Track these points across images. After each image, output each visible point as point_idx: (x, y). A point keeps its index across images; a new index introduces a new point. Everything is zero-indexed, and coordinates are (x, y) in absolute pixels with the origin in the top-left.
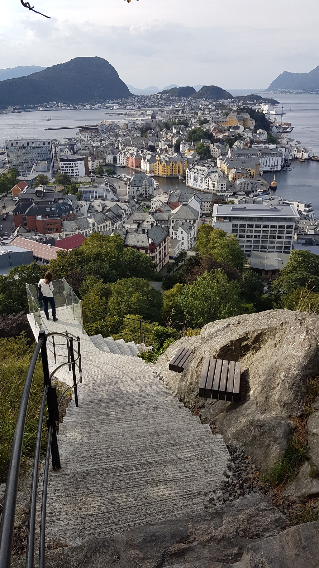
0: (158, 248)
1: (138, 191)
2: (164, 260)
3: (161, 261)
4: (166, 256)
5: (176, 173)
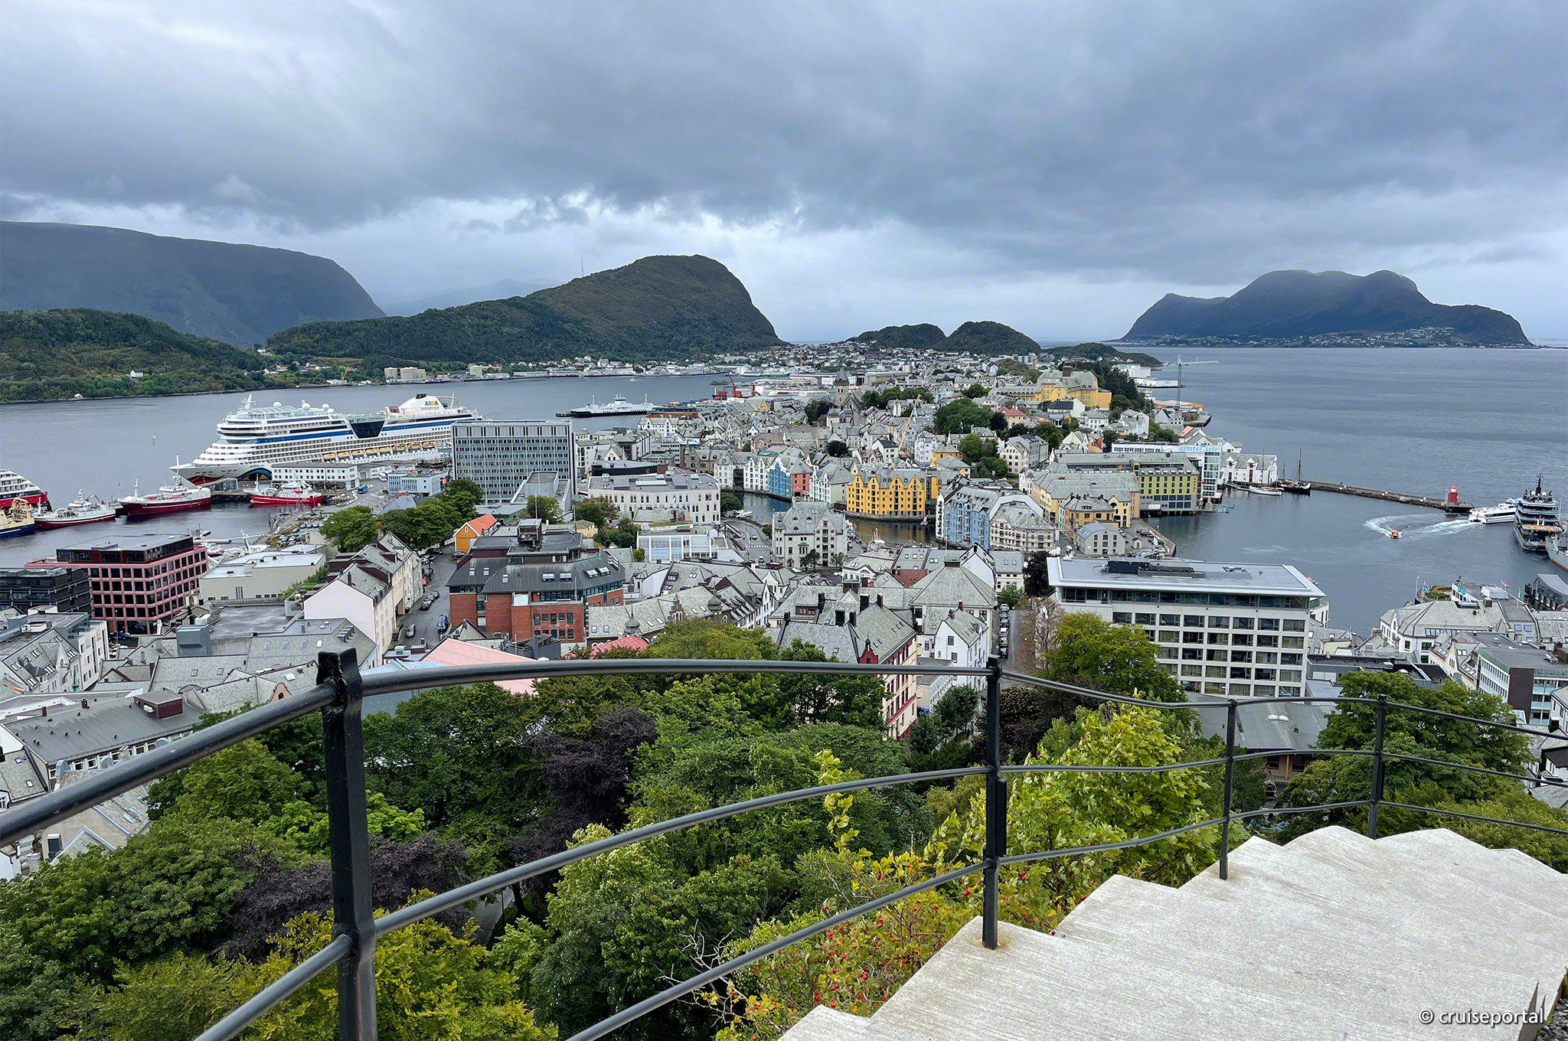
1: (803, 547)
2: (900, 717)
3: (893, 716)
4: (909, 701)
5: (905, 509)
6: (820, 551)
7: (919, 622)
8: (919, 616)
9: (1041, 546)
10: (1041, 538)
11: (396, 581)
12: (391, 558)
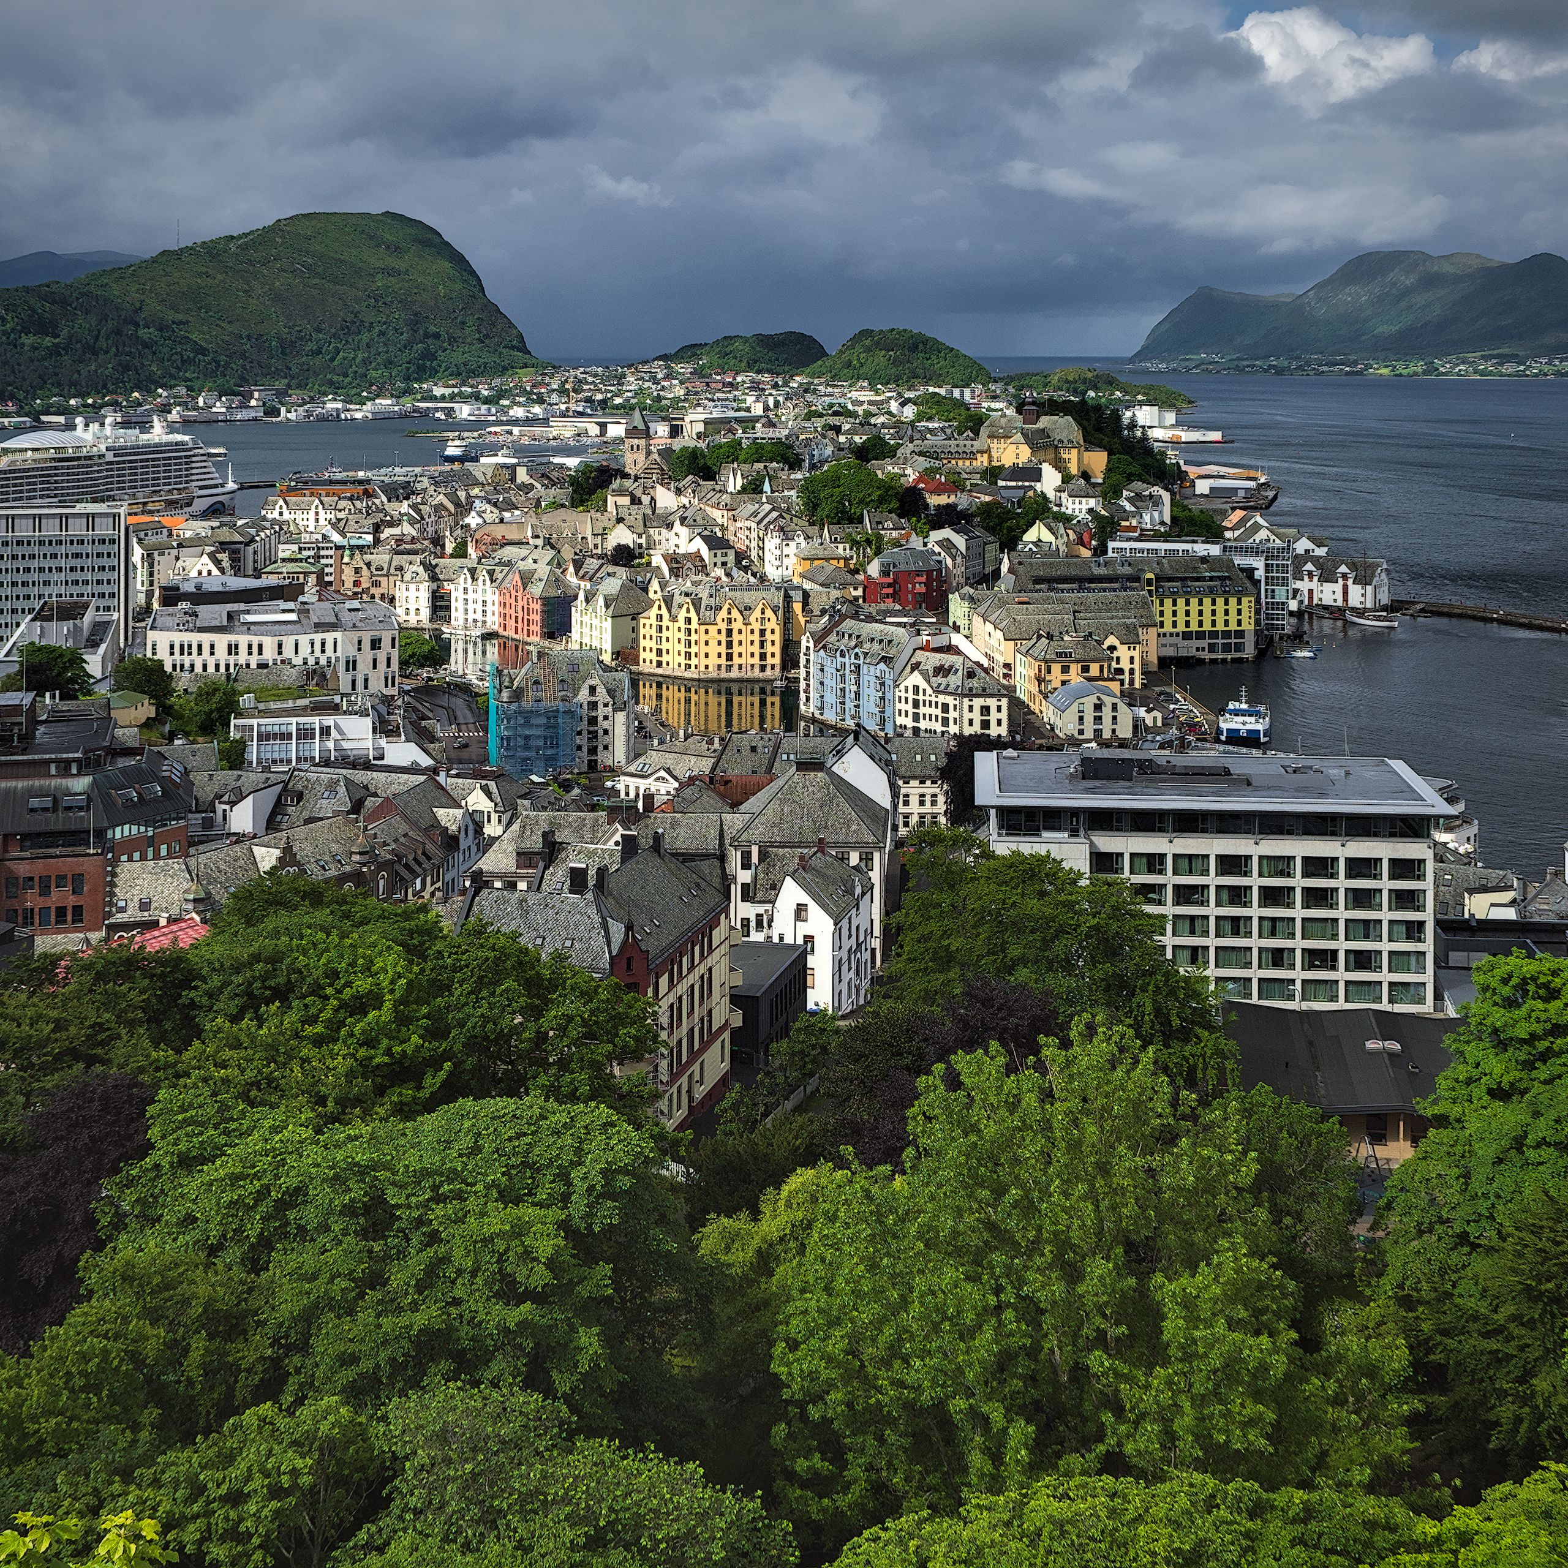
0: (664, 981)
2: (696, 1067)
3: (683, 1068)
4: (714, 1036)
5: (746, 661)
7: (745, 876)
8: (746, 866)
9: (985, 725)
10: (985, 710)
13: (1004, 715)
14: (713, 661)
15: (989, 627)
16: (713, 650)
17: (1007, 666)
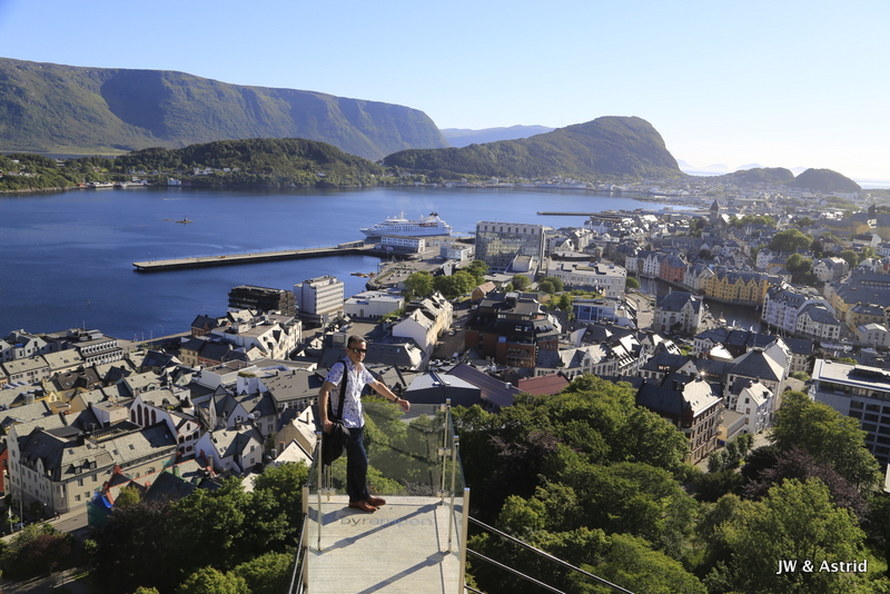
0: (698, 419)
1: (673, 318)
5: (744, 298)
6: (683, 322)
7: (730, 383)
8: (731, 380)
9: (830, 334)
10: (831, 329)
11: (438, 320)
12: (437, 306)
13: (838, 332)
14: (732, 297)
15: (839, 297)
16: (733, 293)
17: (844, 313)
